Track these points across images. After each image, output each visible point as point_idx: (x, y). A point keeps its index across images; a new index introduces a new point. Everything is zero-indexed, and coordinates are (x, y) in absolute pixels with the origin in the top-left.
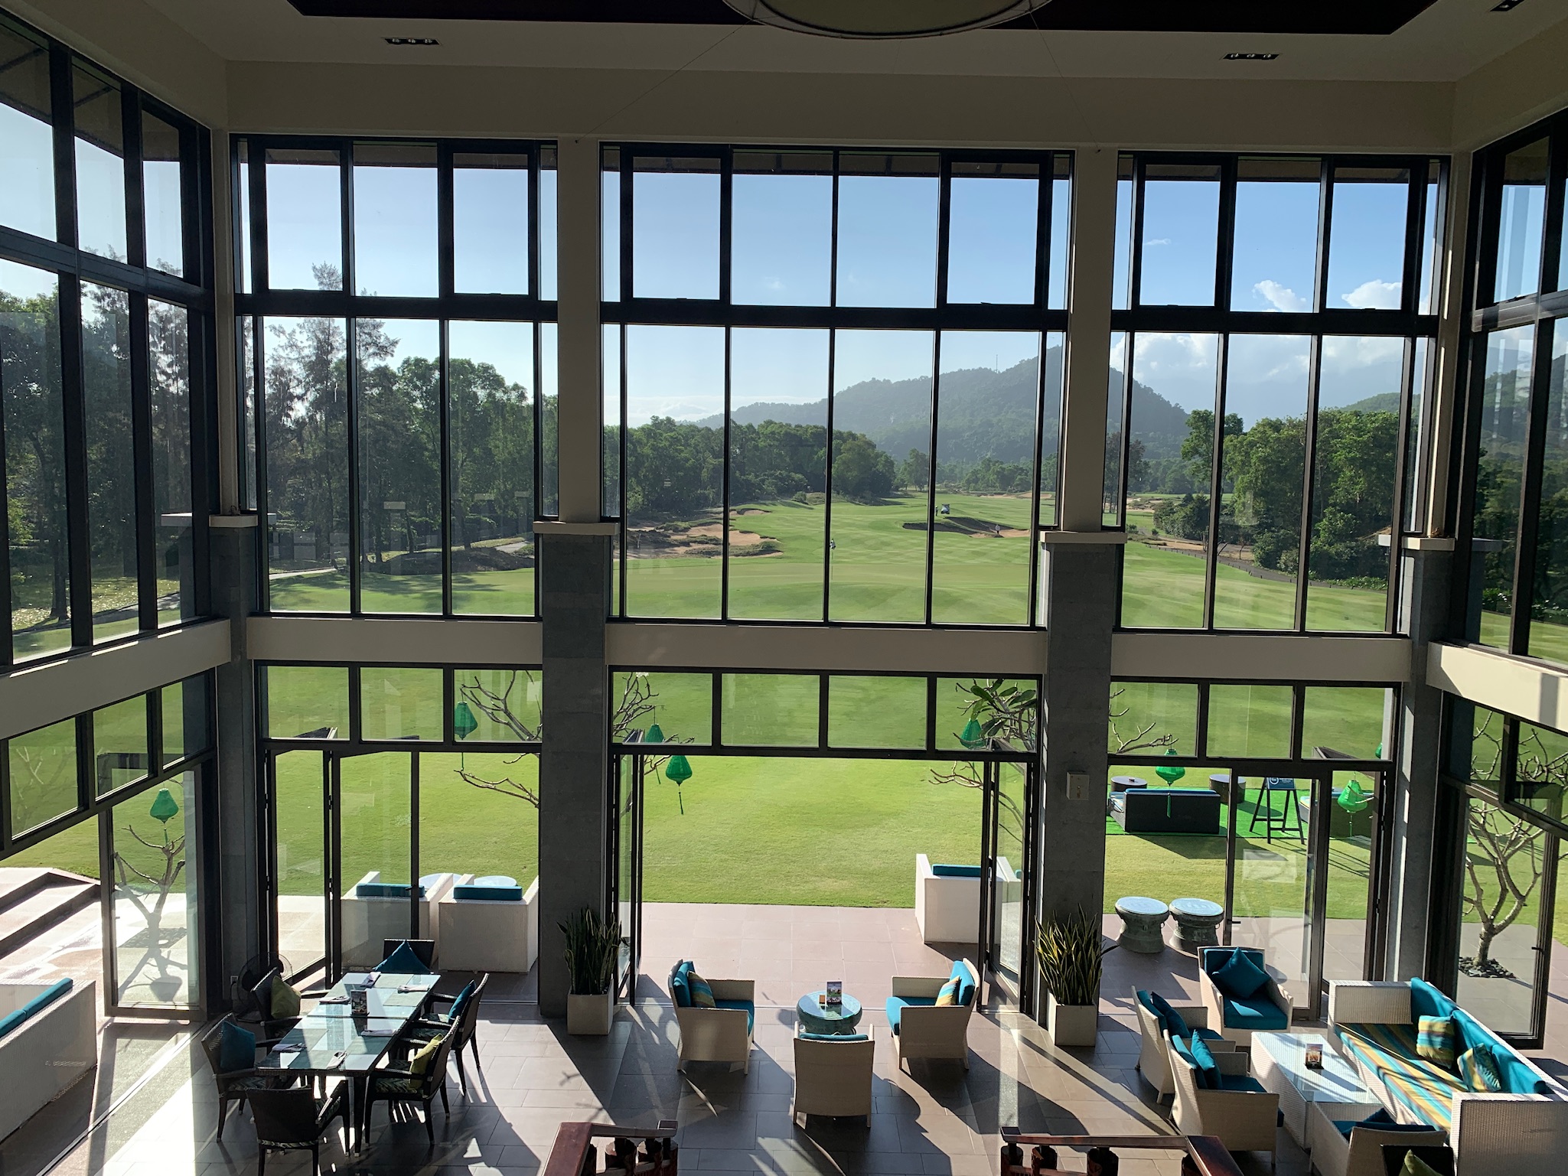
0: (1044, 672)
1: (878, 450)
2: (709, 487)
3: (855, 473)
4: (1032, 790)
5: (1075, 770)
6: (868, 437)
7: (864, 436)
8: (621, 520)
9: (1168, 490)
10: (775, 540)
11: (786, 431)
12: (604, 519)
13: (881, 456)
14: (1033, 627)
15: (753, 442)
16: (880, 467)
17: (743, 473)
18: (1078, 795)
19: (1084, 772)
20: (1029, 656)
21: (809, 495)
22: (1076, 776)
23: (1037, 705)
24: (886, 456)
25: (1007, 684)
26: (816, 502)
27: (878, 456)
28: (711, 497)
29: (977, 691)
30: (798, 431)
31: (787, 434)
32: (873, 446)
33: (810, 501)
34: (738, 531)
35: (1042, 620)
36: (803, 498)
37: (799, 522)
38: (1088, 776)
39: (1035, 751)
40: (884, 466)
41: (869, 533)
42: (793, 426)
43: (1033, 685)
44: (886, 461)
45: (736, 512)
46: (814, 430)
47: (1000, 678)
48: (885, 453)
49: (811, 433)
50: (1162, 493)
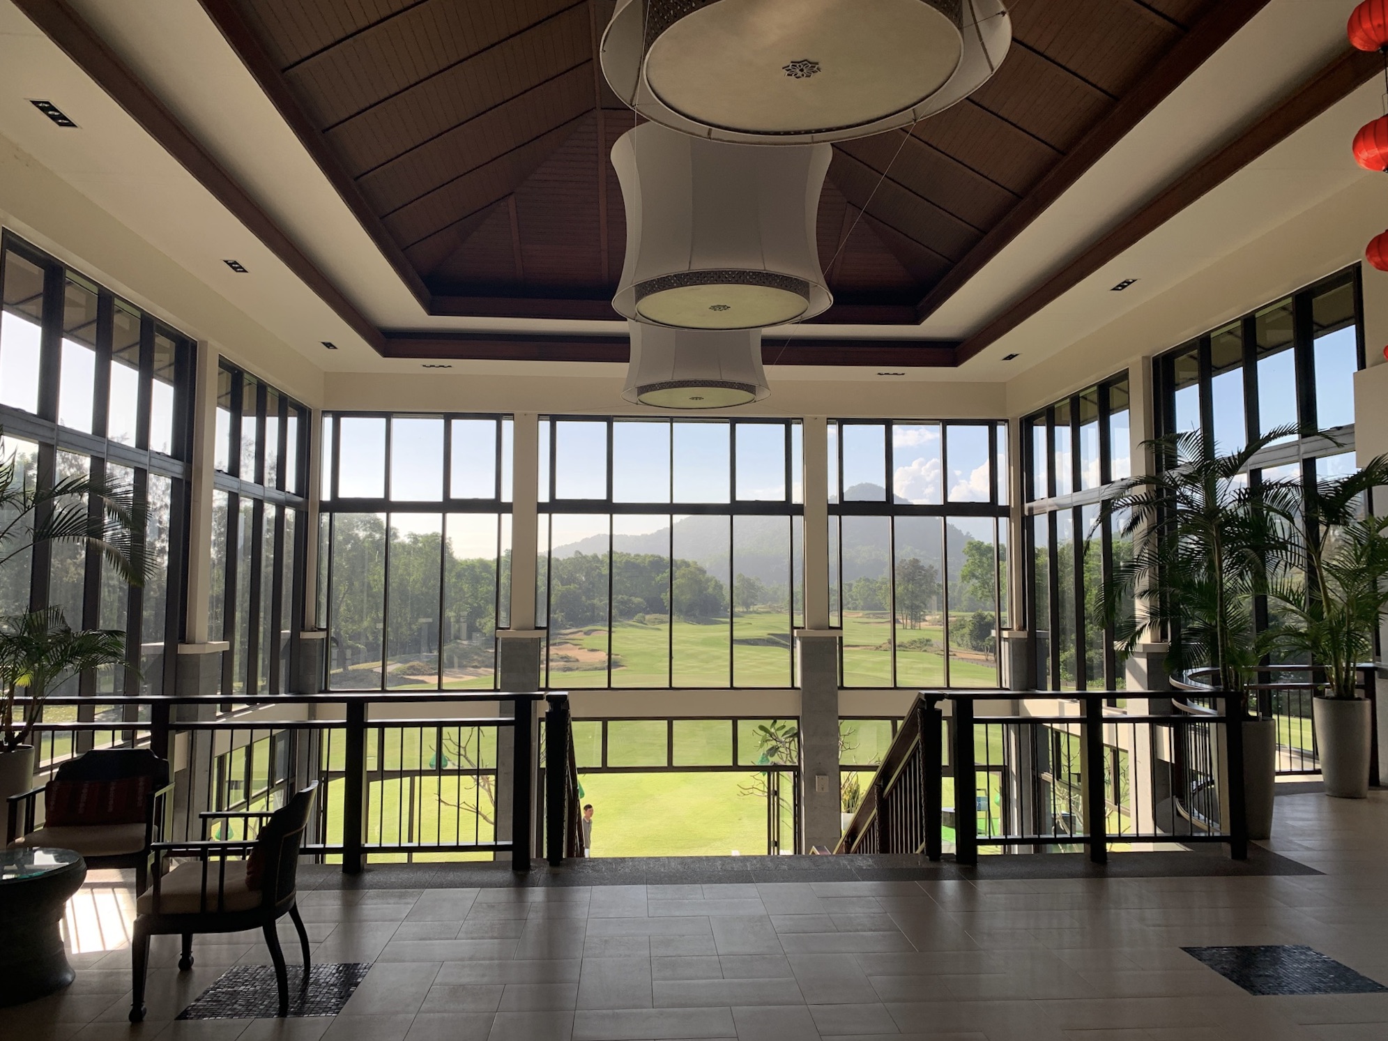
0: (799, 713)
1: (709, 575)
2: (558, 611)
3: (688, 596)
4: (796, 787)
5: (822, 773)
6: (699, 564)
7: (695, 563)
8: (547, 628)
9: (964, 609)
10: (619, 656)
11: (627, 560)
12: (537, 628)
13: (711, 580)
14: (793, 688)
15: (598, 570)
16: (710, 590)
17: (589, 598)
18: (823, 789)
19: (825, 775)
20: (792, 705)
21: (648, 617)
22: (820, 777)
23: (798, 735)
24: (716, 581)
25: (780, 723)
26: (654, 622)
27: (708, 580)
28: (560, 620)
29: (762, 728)
30: (637, 559)
31: (627, 562)
32: (703, 572)
33: (649, 621)
34: (586, 650)
35: (798, 684)
36: (642, 619)
37: (640, 640)
38: (828, 777)
39: (797, 764)
40: (714, 589)
41: (701, 648)
42: (633, 555)
43: (794, 723)
44: (715, 586)
45: (582, 633)
46: (651, 559)
47: (775, 719)
48: (714, 577)
49: (649, 561)
50: (959, 611)
